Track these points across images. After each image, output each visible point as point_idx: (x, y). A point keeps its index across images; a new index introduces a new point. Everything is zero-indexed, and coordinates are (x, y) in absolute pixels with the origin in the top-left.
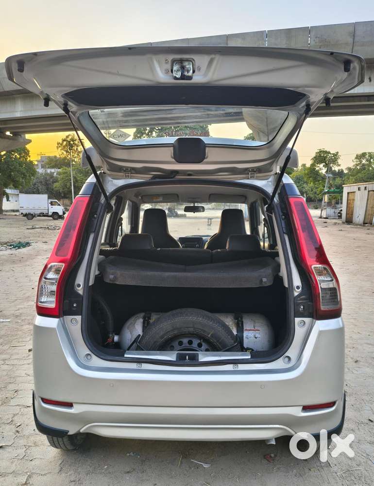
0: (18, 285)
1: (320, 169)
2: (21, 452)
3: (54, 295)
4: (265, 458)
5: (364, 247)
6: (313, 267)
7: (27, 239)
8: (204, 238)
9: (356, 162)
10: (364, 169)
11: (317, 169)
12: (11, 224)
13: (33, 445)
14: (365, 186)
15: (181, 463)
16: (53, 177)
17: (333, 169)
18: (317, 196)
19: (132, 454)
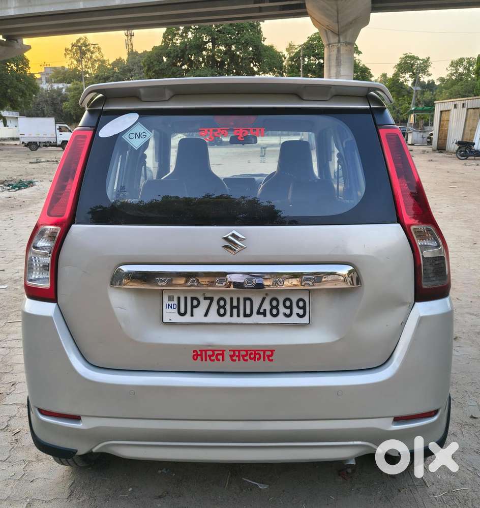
0: (18, 239)
1: (406, 80)
2: (19, 469)
3: (48, 271)
4: (339, 475)
5: (463, 182)
6: (412, 228)
7: (29, 177)
8: (257, 178)
9: (451, 70)
10: (461, 80)
11: (402, 80)
12: (10, 157)
13: (34, 459)
14: (462, 102)
15: (230, 483)
16: (62, 94)
17: (422, 79)
18: (401, 116)
19: (164, 470)
